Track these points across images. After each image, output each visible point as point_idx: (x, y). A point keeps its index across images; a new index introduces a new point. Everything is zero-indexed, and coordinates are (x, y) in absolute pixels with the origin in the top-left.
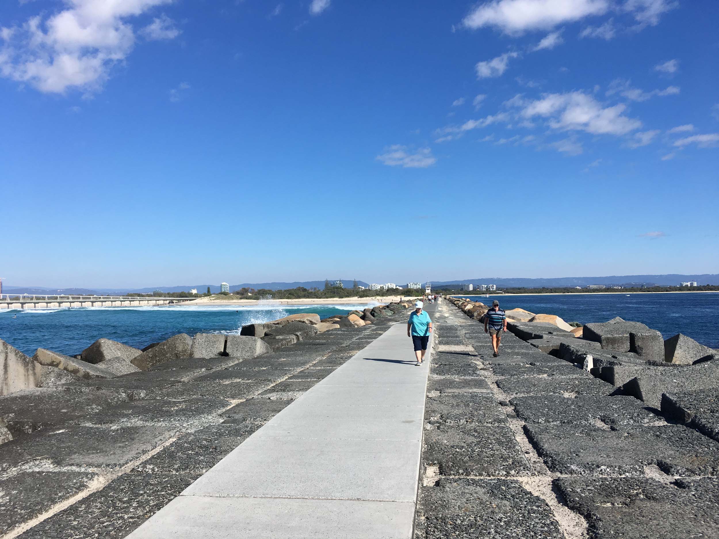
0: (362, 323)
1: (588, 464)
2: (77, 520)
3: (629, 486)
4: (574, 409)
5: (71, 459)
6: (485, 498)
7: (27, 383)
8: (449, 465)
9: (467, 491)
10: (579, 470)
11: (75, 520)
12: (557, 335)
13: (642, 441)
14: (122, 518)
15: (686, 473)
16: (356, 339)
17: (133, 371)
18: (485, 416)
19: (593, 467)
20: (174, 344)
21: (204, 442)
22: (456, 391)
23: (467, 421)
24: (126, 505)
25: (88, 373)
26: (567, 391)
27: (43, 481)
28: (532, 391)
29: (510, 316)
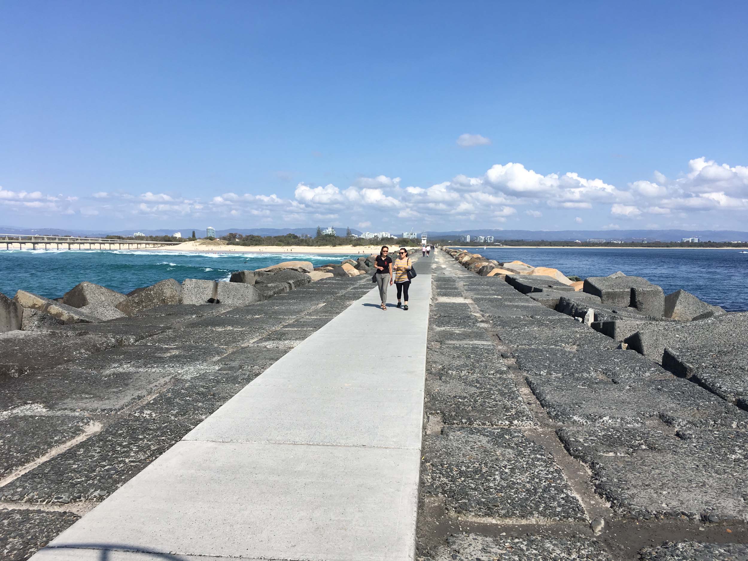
0: (356, 272)
1: (590, 415)
2: (77, 463)
3: (632, 437)
4: (575, 363)
5: (64, 403)
6: (489, 446)
7: (9, 326)
8: (452, 415)
9: (471, 439)
10: (581, 421)
11: (74, 464)
12: (557, 289)
13: (643, 394)
14: (124, 462)
15: (687, 426)
16: (351, 289)
17: (119, 317)
18: (486, 368)
19: (595, 418)
20: (162, 290)
21: (202, 389)
22: (457, 343)
23: (469, 373)
24: (126, 450)
25: (73, 317)
26: (568, 344)
27: (37, 425)
28: (533, 344)
29: (509, 269)
